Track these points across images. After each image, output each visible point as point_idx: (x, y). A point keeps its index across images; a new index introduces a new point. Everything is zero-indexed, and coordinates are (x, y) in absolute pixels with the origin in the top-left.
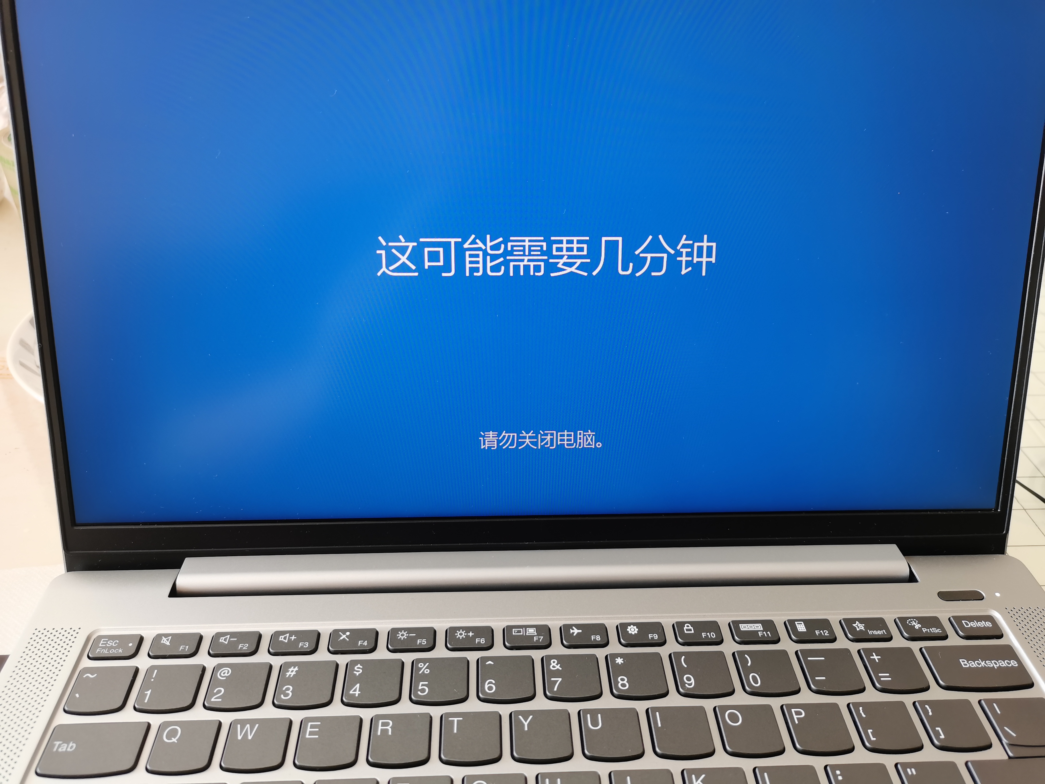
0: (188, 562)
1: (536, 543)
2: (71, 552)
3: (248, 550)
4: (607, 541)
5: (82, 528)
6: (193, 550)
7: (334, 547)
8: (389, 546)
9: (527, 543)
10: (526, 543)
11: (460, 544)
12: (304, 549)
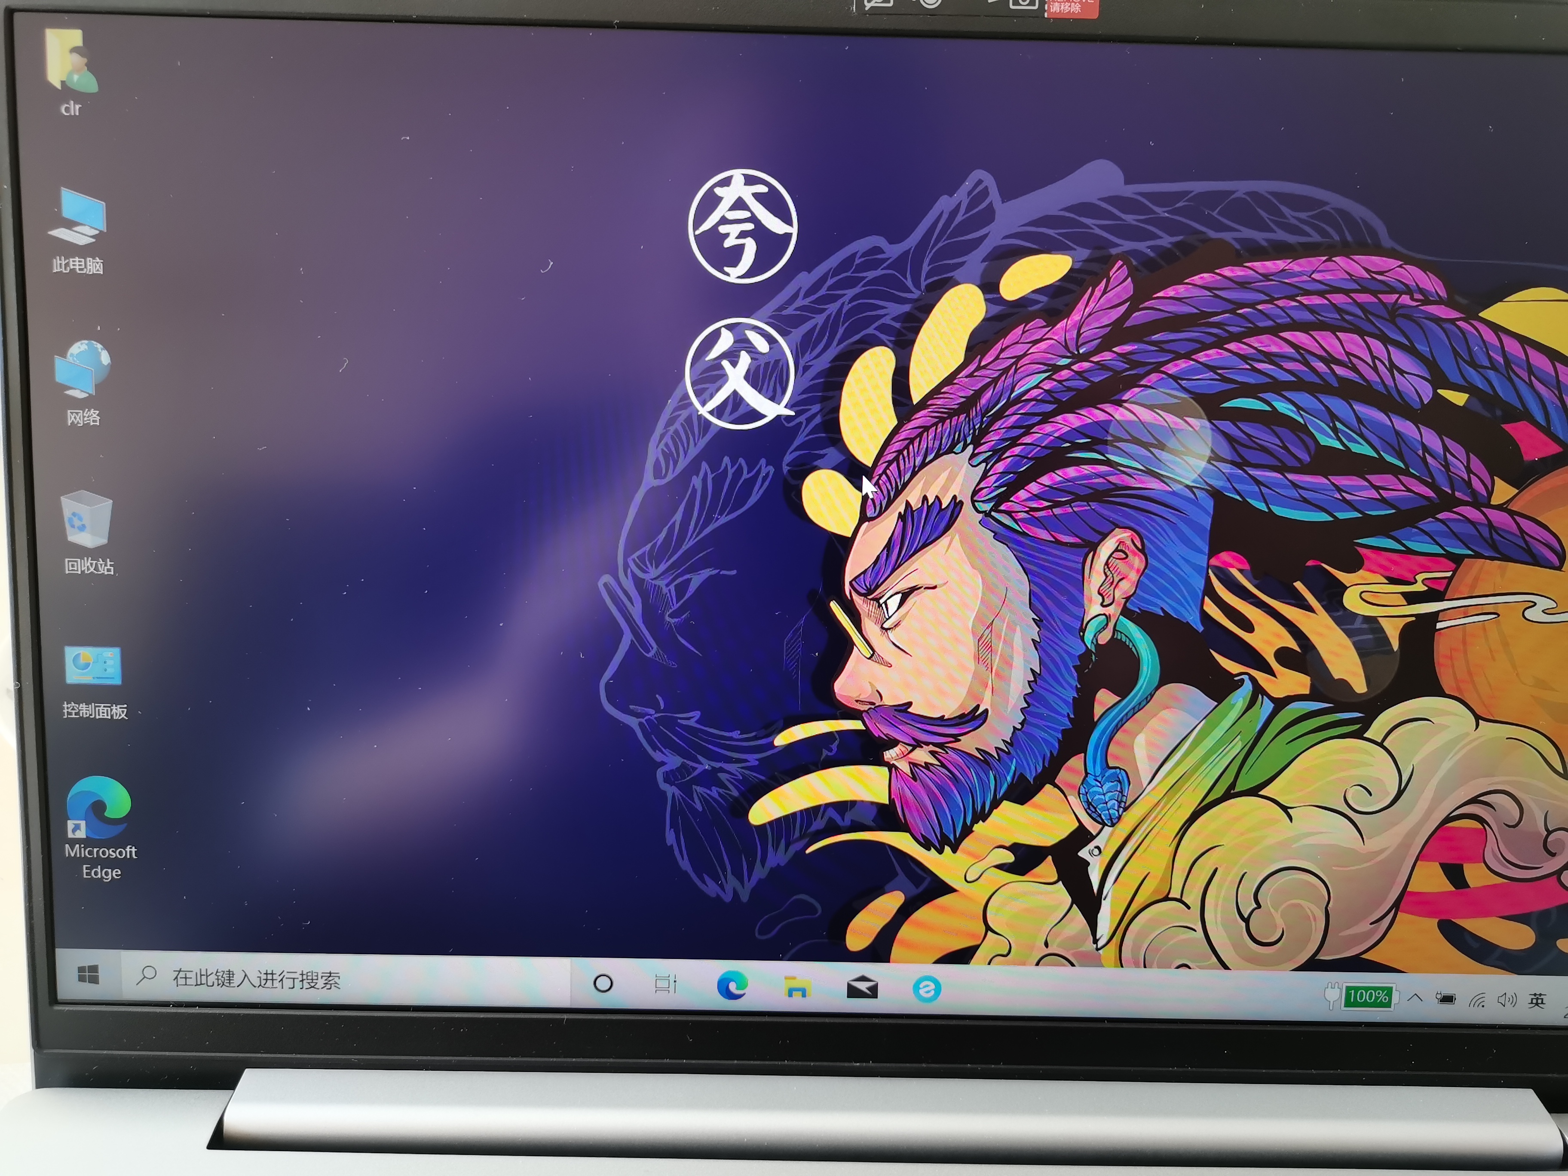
0: (249, 1077)
1: (873, 1065)
2: (45, 1052)
3: (355, 1059)
4: (1003, 1067)
5: (67, 1009)
6: (259, 1055)
7: (510, 1059)
8: (608, 1060)
9: (858, 1064)
10: (855, 1064)
11: (736, 1062)
12: (455, 1060)
